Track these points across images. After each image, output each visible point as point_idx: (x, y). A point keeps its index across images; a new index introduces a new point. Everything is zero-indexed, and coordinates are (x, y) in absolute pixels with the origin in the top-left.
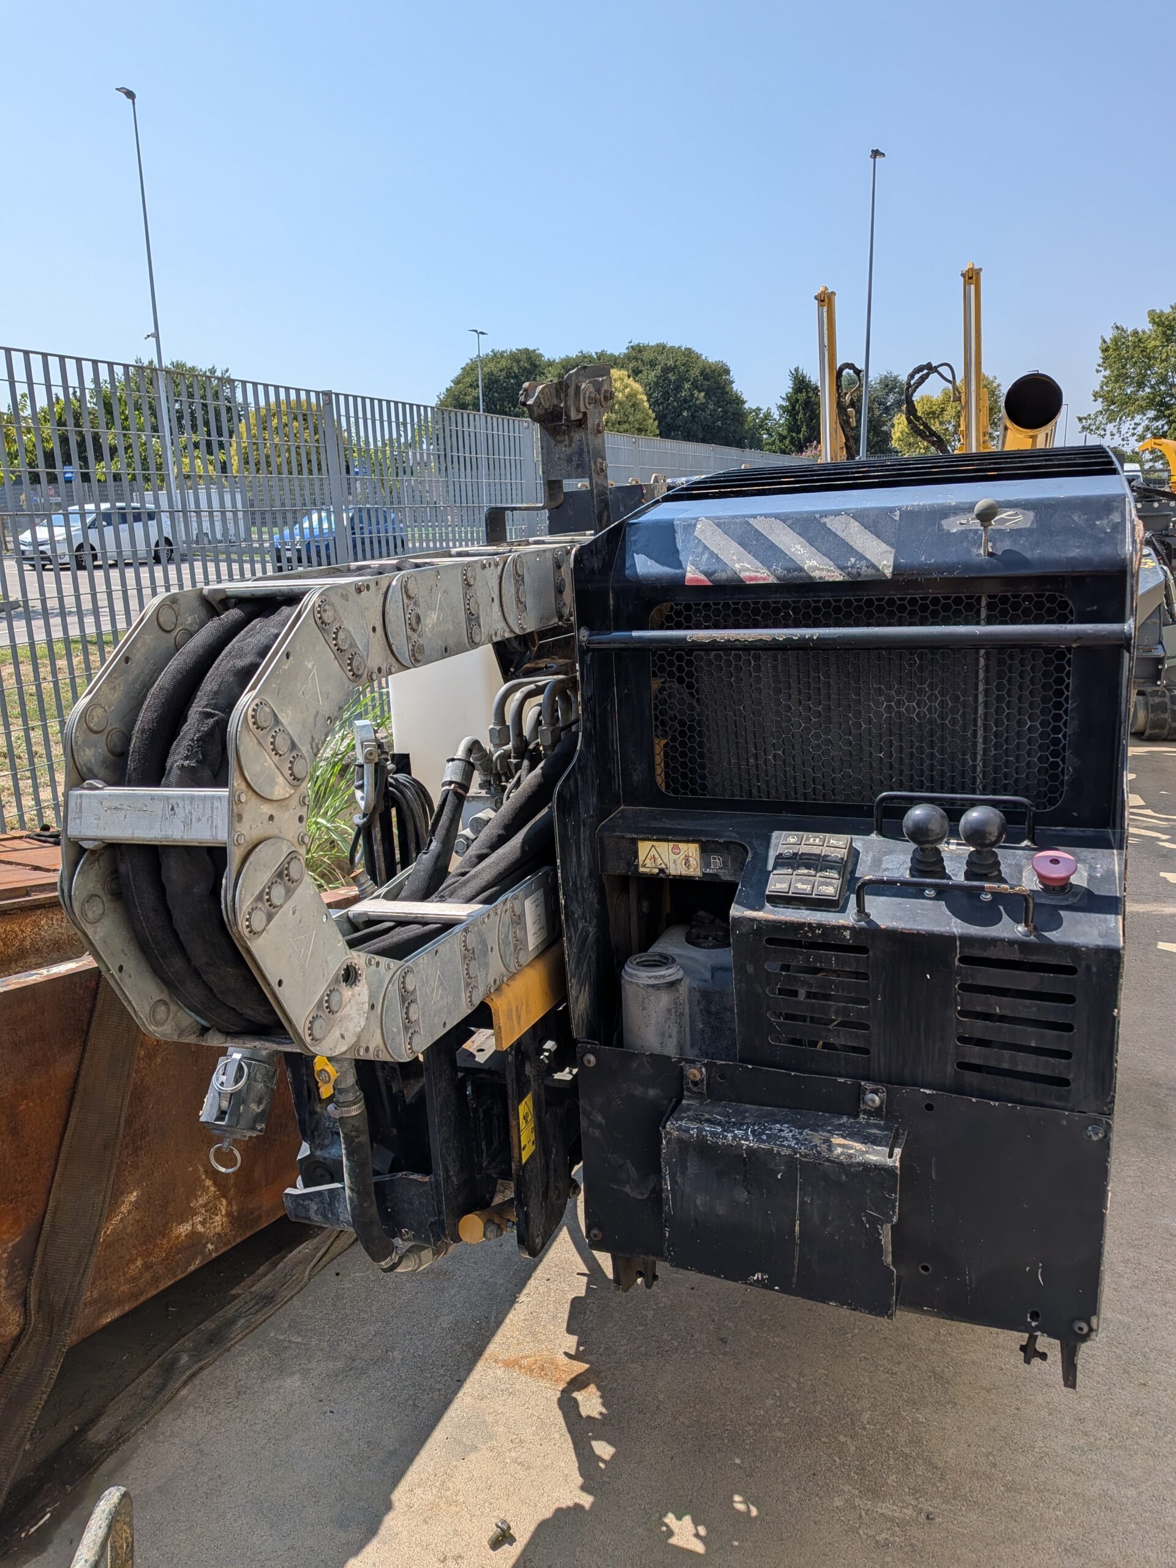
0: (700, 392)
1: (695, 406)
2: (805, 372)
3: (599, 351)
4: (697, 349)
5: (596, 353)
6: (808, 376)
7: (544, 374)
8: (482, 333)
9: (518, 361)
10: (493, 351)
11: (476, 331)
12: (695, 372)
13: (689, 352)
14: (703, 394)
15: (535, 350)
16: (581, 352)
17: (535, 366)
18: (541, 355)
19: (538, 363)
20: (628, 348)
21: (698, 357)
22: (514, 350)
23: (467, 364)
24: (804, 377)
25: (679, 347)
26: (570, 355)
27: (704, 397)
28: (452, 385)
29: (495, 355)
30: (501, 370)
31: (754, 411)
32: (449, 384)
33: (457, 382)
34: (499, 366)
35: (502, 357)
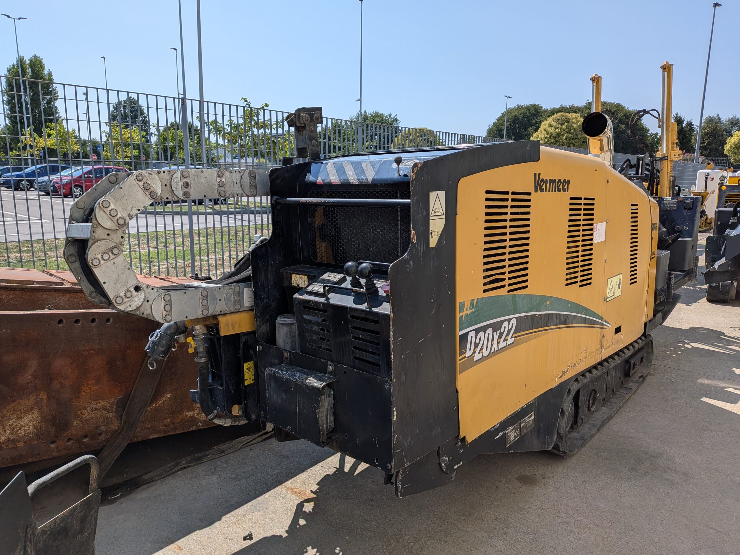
0: (622, 124)
1: (619, 131)
2: (681, 116)
3: (571, 105)
4: (623, 104)
5: (569, 106)
6: (683, 117)
7: (541, 116)
8: (509, 97)
9: (529, 110)
10: (518, 105)
11: (506, 96)
12: (621, 115)
13: (618, 105)
14: (624, 126)
15: (538, 105)
16: (562, 105)
17: (538, 112)
18: (541, 107)
19: (539, 110)
20: (586, 103)
21: (623, 108)
22: (528, 105)
23: (505, 111)
24: (681, 118)
25: (613, 103)
26: (556, 107)
27: (625, 127)
28: (496, 121)
29: (519, 107)
30: (521, 114)
31: (654, 134)
32: (495, 120)
33: (499, 120)
34: (520, 112)
35: (522, 108)
